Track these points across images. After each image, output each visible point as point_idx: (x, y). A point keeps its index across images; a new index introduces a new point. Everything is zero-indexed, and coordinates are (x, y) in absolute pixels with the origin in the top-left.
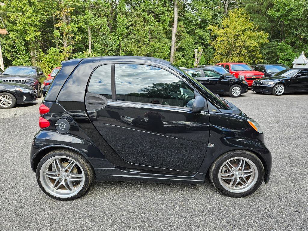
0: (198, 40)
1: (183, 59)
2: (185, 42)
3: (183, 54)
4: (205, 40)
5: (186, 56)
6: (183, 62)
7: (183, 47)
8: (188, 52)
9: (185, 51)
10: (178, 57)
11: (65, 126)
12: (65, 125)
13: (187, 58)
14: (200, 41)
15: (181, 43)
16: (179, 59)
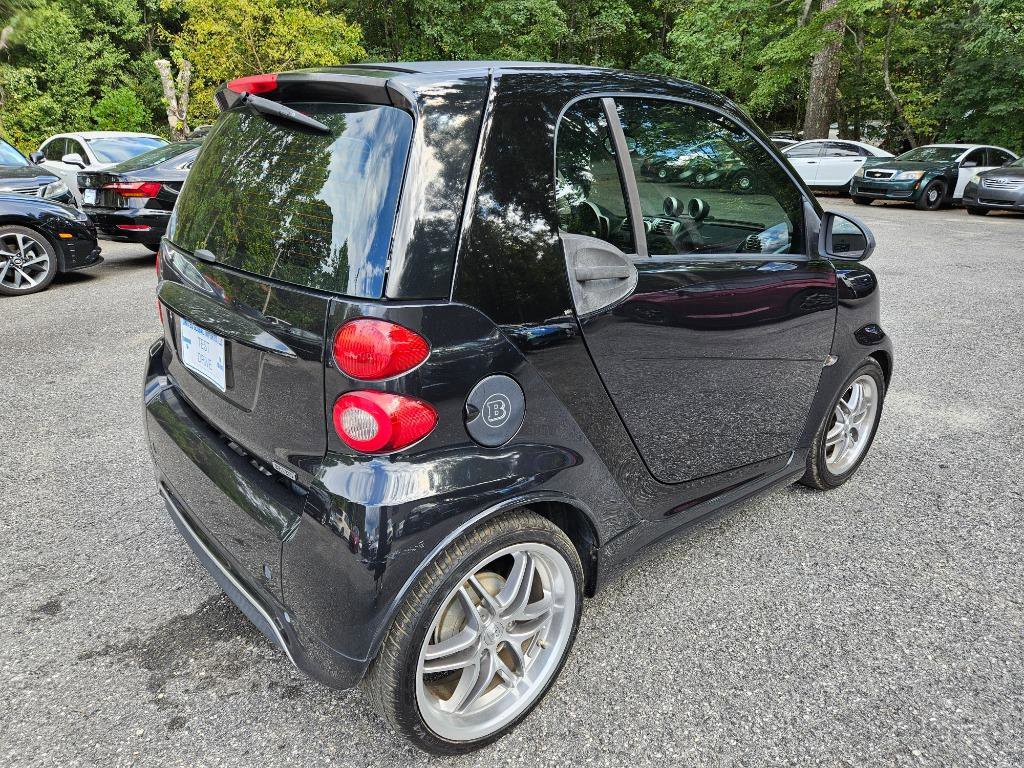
0: (91, 21)
1: (46, 100)
2: (37, 27)
3: (39, 78)
4: (121, 24)
5: (55, 88)
6: (47, 112)
7: (30, 46)
8: (60, 69)
9: (45, 62)
10: (16, 90)
11: (507, 408)
12: (506, 401)
13: (63, 96)
14: (99, 25)
15: (18, 26)
16: (26, 98)
